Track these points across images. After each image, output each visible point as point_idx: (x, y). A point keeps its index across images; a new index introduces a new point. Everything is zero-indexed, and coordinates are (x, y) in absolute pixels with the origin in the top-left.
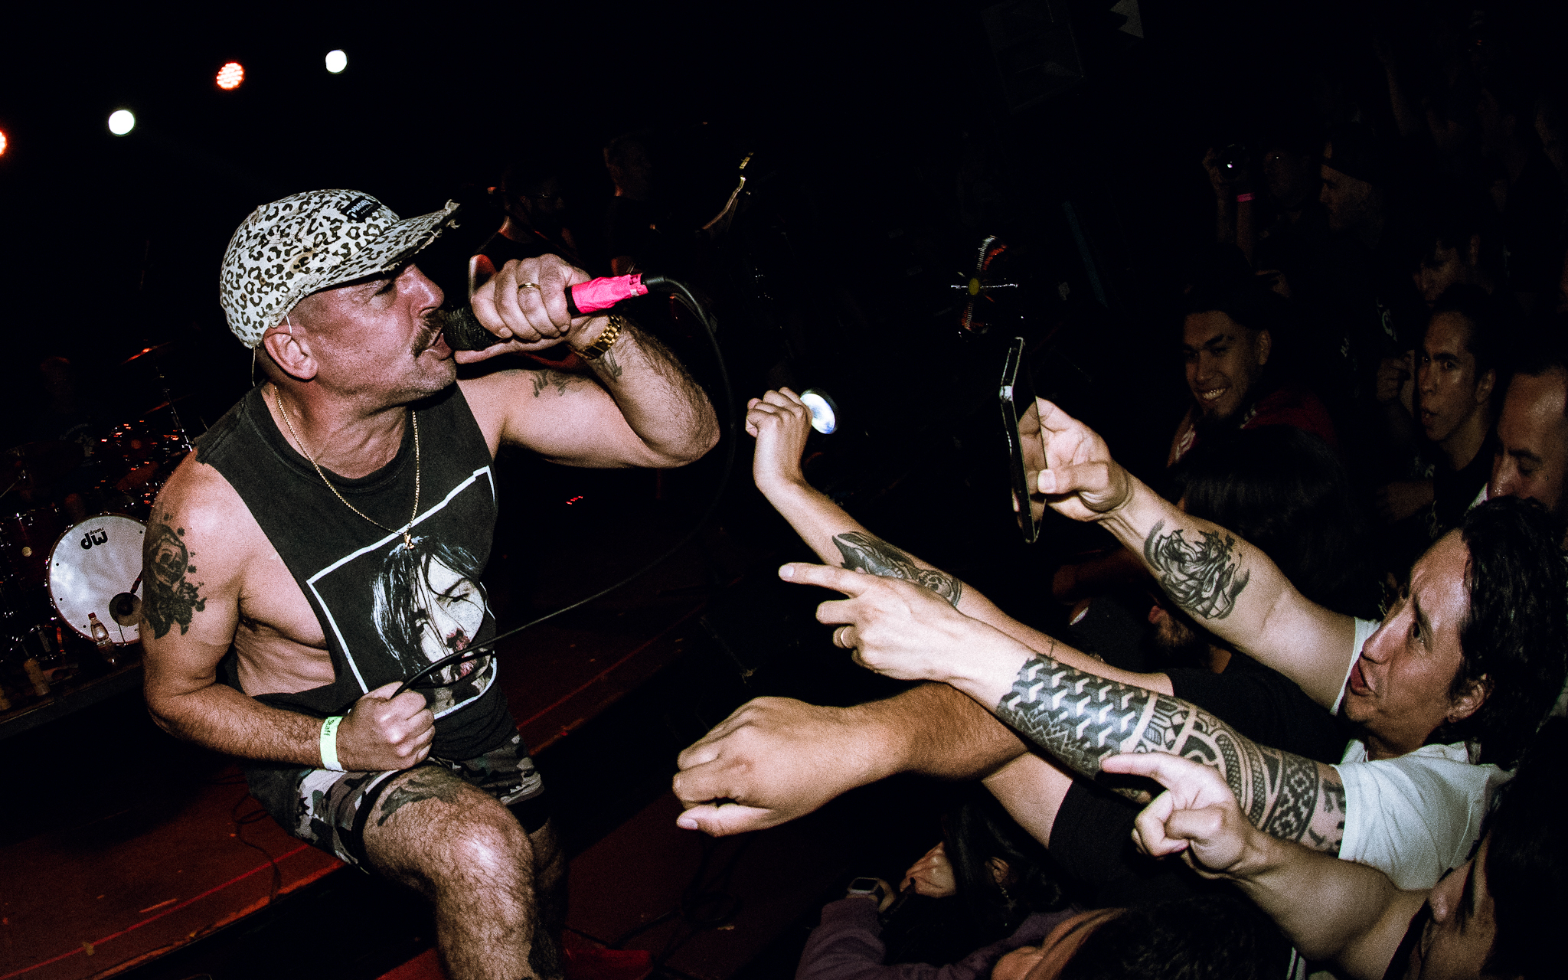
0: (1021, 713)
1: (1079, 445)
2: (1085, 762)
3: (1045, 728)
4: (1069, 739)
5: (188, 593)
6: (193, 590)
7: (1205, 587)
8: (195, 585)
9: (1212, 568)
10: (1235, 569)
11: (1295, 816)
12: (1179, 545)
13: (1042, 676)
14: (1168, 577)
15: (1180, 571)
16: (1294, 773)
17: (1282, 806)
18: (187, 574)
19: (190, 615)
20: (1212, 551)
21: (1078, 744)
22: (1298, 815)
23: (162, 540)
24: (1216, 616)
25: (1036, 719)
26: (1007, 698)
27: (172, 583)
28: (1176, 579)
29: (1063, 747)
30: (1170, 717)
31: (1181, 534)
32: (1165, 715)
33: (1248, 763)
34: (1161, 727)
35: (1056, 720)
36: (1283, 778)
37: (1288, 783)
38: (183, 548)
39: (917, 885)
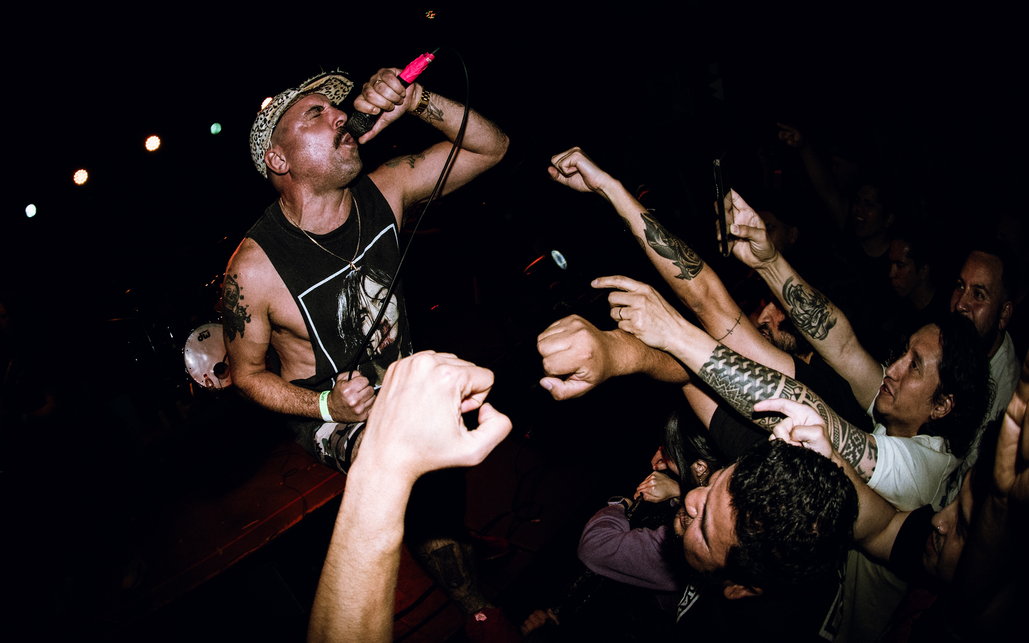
0: (714, 375)
1: (751, 219)
2: (748, 408)
3: (726, 385)
4: (739, 393)
5: (241, 312)
6: (243, 310)
7: (813, 320)
8: (244, 307)
9: (817, 310)
10: (829, 315)
11: (853, 456)
12: (801, 293)
13: (725, 356)
14: (794, 309)
15: (801, 307)
16: (854, 433)
17: (847, 450)
18: (240, 301)
19: (244, 325)
20: (818, 302)
21: (744, 397)
22: (854, 457)
23: (227, 284)
24: (818, 338)
25: (722, 380)
26: (706, 365)
27: (233, 308)
28: (799, 312)
29: (736, 397)
30: (793, 389)
31: (802, 287)
32: (791, 387)
33: (832, 423)
34: (789, 393)
35: (733, 381)
36: (849, 434)
37: (851, 438)
38: (237, 286)
39: (644, 497)
